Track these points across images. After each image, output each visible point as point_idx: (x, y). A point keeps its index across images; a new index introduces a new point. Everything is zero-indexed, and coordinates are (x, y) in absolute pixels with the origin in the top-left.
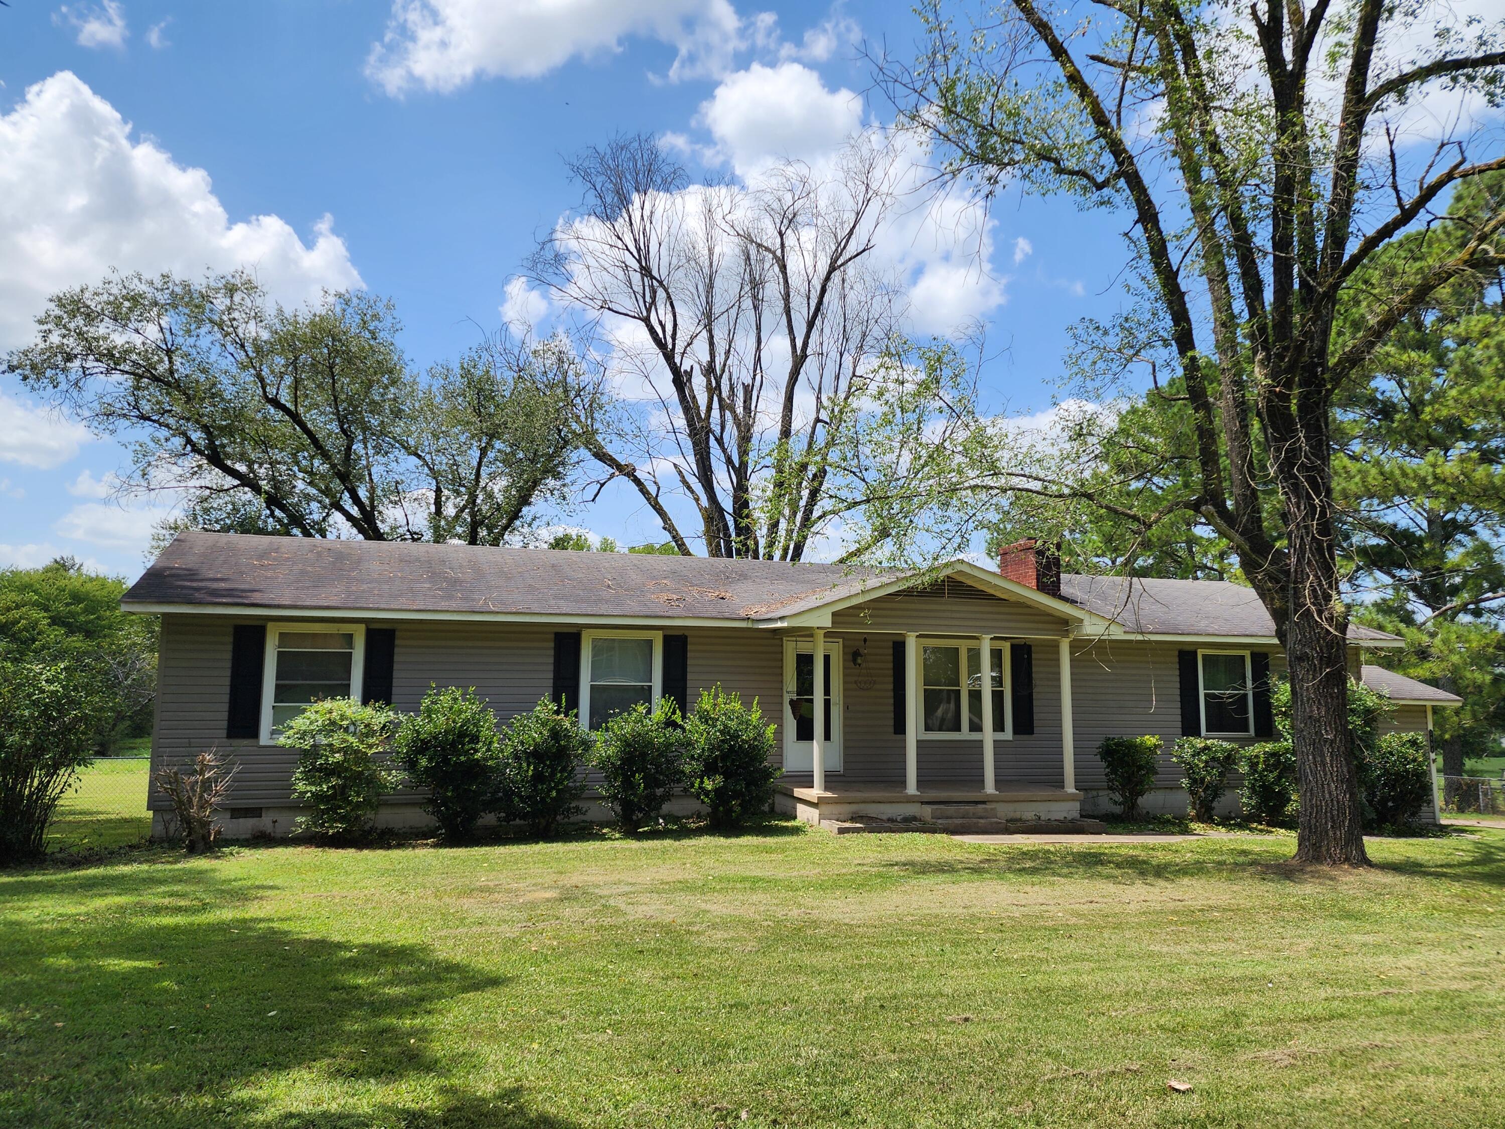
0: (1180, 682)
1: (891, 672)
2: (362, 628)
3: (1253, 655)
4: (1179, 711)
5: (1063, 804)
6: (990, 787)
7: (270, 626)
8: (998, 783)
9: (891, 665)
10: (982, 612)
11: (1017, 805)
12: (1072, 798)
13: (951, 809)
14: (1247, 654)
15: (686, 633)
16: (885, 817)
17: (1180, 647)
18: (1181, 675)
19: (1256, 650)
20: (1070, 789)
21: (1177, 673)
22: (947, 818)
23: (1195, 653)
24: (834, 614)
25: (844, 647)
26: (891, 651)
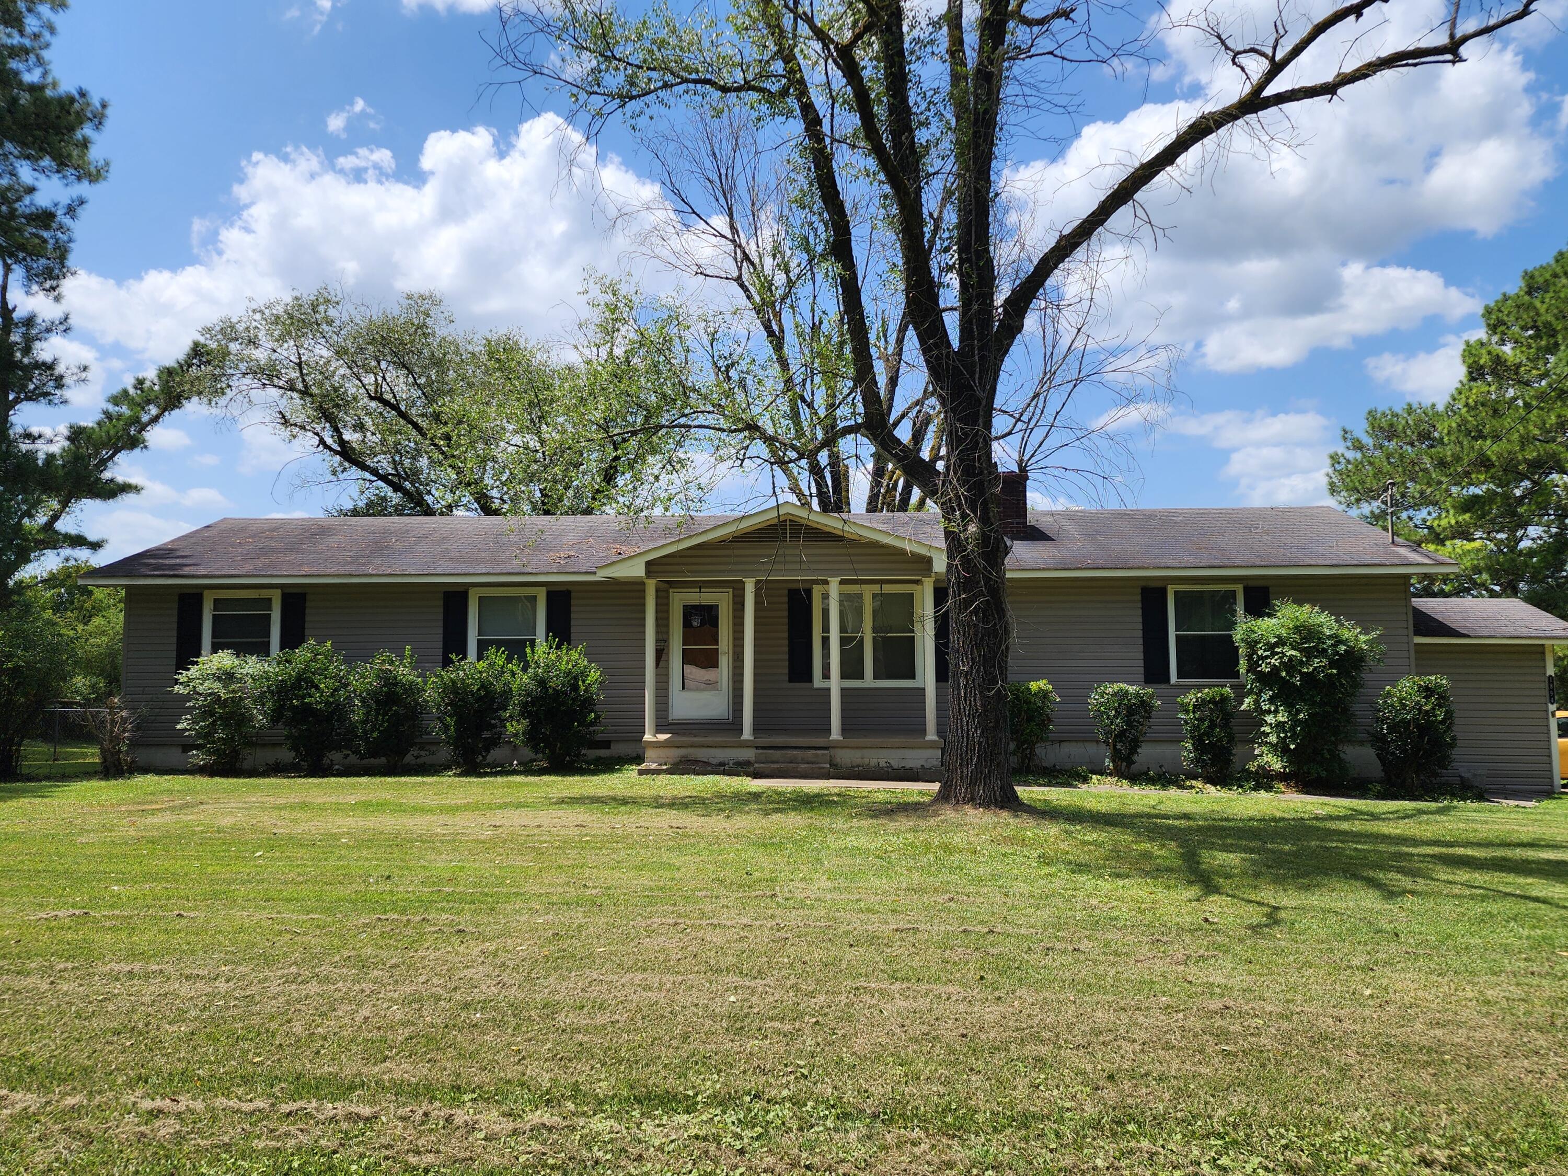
0: (1143, 623)
1: (786, 620)
2: (278, 592)
3: (1247, 590)
4: (1141, 656)
5: (919, 751)
6: (836, 734)
7: (206, 593)
8: (845, 730)
9: (786, 613)
10: (820, 555)
11: (865, 751)
12: (931, 745)
13: (777, 754)
14: (1239, 589)
15: (570, 588)
16: (714, 761)
17: (1143, 584)
18: (1144, 615)
19: (1251, 583)
20: (931, 736)
21: (1140, 612)
22: (773, 762)
23: (1163, 591)
24: (649, 564)
25: (734, 596)
26: (786, 599)
